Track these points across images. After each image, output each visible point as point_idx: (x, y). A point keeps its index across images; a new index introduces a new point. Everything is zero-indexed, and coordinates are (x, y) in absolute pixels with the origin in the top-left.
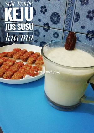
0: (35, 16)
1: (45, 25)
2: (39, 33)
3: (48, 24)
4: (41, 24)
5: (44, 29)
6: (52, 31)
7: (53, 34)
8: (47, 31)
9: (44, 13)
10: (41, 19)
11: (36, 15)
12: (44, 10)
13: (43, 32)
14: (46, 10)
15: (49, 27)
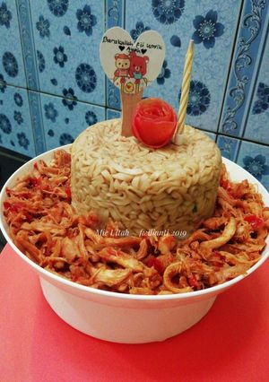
0: (44, 72)
1: (65, 92)
2: (56, 113)
3: (71, 91)
4: (58, 90)
5: (65, 102)
6: (81, 109)
7: (84, 115)
8: (71, 107)
9: (62, 65)
10: (56, 77)
11: (46, 69)
12: (60, 57)
13: (63, 111)
14: (65, 58)
15: (75, 97)
